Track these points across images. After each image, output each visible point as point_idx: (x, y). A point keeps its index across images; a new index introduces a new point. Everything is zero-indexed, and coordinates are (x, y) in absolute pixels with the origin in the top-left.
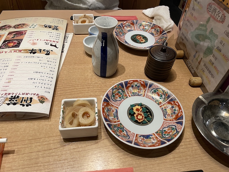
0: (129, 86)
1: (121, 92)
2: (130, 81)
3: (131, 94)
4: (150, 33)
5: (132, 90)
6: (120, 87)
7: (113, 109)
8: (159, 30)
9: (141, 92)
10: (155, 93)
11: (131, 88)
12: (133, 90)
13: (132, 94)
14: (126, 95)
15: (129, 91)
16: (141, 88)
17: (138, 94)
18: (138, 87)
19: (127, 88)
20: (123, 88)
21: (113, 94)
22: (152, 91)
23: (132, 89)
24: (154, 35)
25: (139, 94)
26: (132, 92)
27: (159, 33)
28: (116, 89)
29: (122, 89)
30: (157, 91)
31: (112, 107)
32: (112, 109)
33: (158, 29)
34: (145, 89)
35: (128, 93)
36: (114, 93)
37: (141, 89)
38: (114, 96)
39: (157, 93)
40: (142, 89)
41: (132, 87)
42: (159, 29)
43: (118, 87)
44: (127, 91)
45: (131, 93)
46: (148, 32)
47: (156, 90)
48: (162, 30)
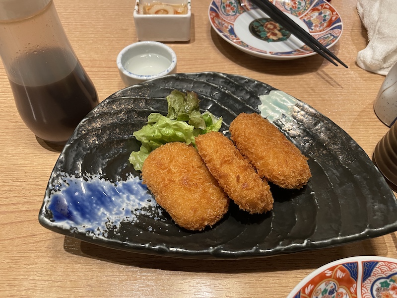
4: (304, 21)
8: (327, 17)
24: (313, 28)
27: (325, 24)
33: (327, 14)
38: (385, 285)
42: (329, 15)
46: (301, 18)
48: (334, 18)
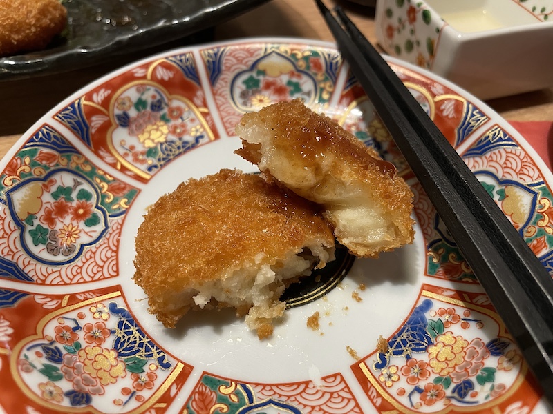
0: (105, 128)
1: (77, 184)
2: (89, 96)
3: (143, 162)
5: (131, 141)
6: (49, 158)
7: (89, 320)
9: (189, 125)
10: (259, 92)
11: (120, 136)
12: (142, 138)
13: (150, 161)
14: (117, 188)
15: (122, 151)
16: (175, 103)
17: (179, 143)
18: (157, 106)
19: (99, 142)
20: (74, 157)
21: (22, 229)
22: (237, 92)
23: (131, 133)
25: (186, 138)
26: (139, 148)
28: (32, 185)
29: (73, 166)
30: (261, 78)
31: (74, 315)
32: (82, 323)
34: (198, 102)
35: (124, 169)
36: (31, 218)
37: (179, 109)
38: (40, 236)
39: (268, 86)
40: (182, 105)
41: (124, 121)
43: (33, 164)
44: (109, 159)
45: (136, 160)
47: (254, 74)
